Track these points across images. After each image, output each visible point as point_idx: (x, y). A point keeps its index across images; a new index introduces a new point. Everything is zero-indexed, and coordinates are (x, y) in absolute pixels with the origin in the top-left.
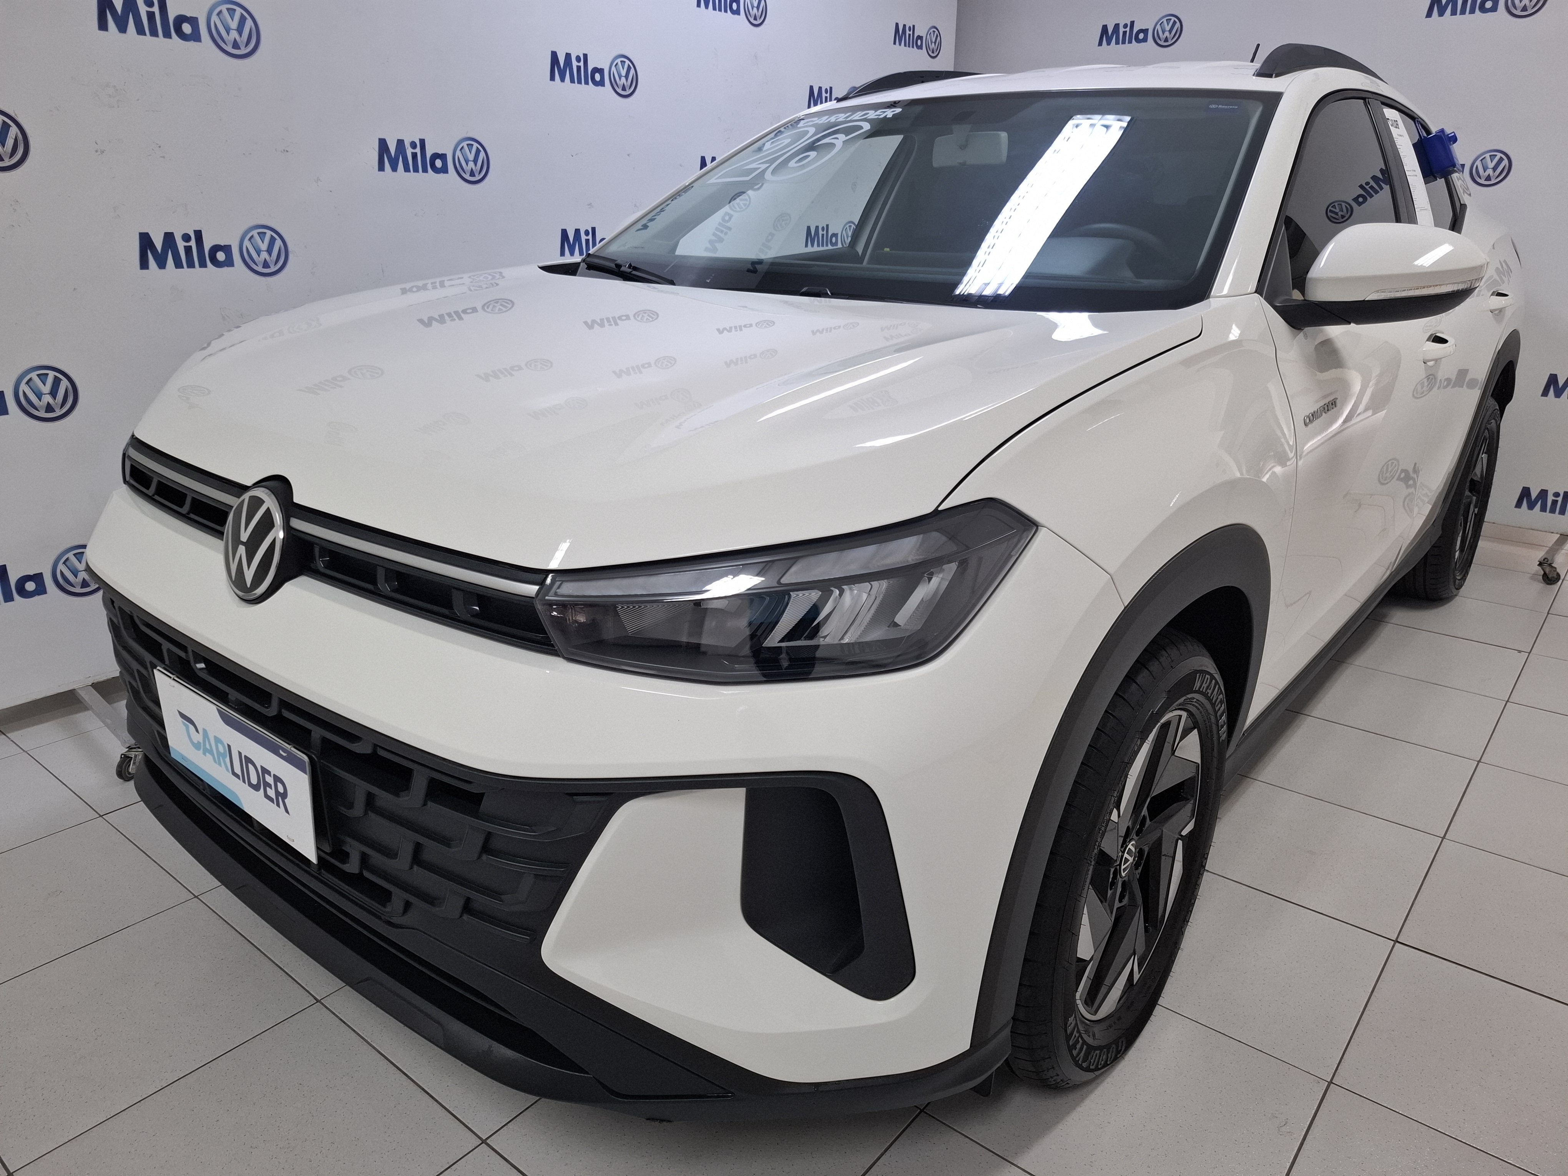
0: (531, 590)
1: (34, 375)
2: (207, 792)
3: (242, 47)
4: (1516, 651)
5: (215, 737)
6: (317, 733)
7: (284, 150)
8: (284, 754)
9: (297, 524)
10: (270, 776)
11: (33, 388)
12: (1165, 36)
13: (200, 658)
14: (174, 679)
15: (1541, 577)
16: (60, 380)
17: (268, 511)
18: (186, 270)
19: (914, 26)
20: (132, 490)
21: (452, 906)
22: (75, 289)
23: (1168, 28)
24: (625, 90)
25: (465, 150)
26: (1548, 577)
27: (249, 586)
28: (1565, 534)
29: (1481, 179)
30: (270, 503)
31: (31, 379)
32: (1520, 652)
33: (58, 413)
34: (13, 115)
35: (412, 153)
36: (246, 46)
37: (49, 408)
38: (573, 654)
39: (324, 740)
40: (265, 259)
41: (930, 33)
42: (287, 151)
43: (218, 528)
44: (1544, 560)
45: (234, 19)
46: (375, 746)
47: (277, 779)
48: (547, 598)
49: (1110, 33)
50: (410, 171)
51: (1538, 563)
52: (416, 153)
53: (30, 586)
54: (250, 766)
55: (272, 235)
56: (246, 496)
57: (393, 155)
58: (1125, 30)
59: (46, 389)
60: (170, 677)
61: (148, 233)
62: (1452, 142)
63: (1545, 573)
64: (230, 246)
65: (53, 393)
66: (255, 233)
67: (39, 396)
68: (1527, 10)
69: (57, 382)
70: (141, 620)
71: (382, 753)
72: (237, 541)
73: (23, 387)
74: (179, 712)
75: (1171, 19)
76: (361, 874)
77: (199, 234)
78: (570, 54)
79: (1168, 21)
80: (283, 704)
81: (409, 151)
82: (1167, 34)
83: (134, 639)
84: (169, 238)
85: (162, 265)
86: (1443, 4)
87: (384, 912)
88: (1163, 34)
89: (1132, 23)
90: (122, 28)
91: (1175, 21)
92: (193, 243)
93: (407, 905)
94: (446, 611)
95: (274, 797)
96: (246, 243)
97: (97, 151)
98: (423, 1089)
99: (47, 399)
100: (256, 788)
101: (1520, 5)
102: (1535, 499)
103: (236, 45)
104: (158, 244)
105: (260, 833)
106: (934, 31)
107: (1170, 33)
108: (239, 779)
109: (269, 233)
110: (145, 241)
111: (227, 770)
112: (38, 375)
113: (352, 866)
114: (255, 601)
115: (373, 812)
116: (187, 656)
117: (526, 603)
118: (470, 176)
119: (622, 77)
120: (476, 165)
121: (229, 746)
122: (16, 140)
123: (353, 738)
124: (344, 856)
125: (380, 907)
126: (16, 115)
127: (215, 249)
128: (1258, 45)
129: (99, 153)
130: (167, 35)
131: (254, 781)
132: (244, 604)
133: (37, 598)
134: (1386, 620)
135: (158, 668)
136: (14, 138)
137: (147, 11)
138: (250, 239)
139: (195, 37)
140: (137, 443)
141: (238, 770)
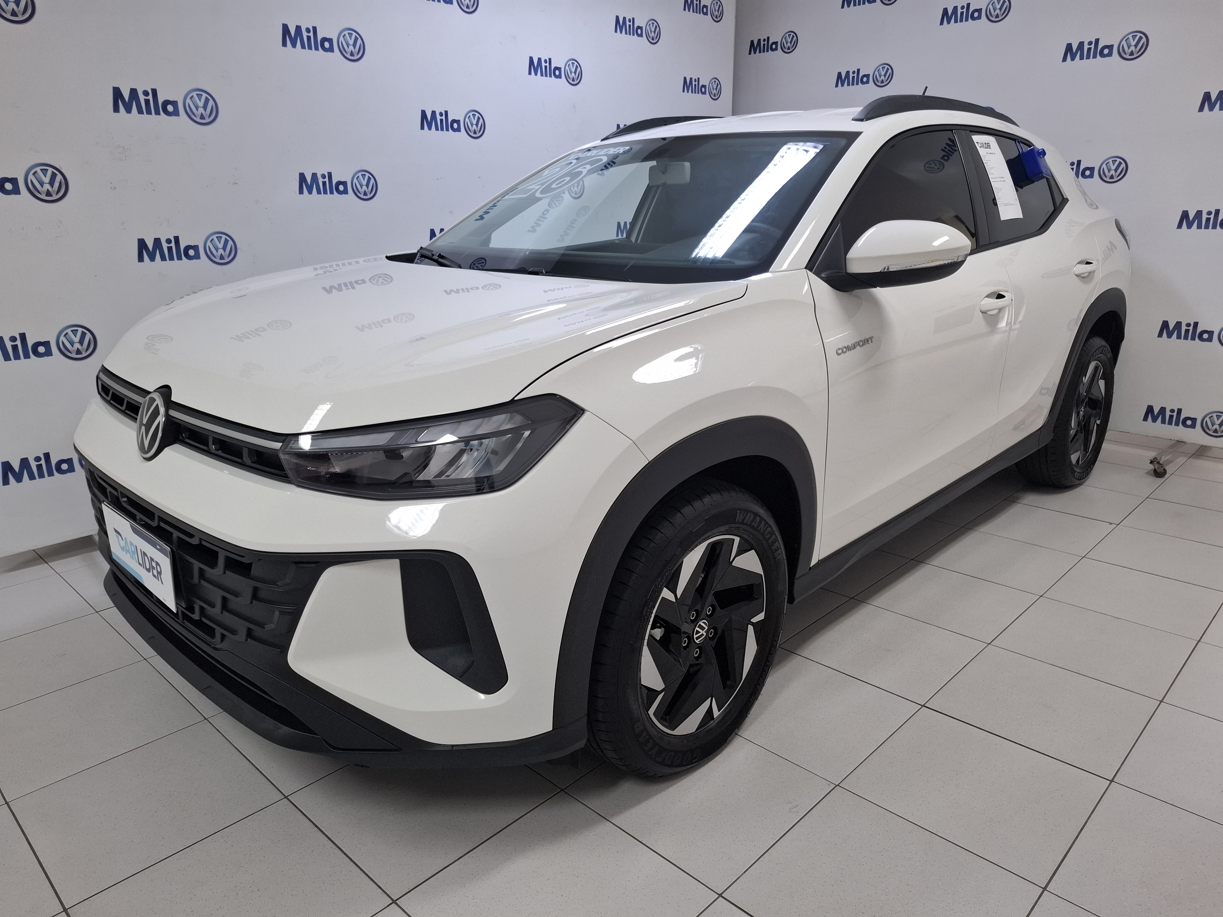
0: (277, 445)
1: (69, 331)
2: (132, 580)
3: (206, 118)
4: (1108, 524)
5: (130, 542)
6: (176, 534)
7: (234, 183)
8: (159, 547)
9: (172, 413)
10: (154, 562)
11: (68, 339)
12: (881, 79)
13: (124, 496)
14: (111, 509)
15: (1153, 472)
16: (86, 334)
17: (157, 405)
18: (168, 262)
19: (699, 79)
20: (103, 399)
21: (243, 633)
22: (96, 275)
23: (883, 73)
24: (476, 134)
25: (360, 179)
26: (1157, 472)
27: (146, 450)
28: (1180, 441)
29: (1106, 177)
30: (159, 401)
31: (67, 333)
32: (1111, 524)
33: (84, 355)
34: (58, 167)
35: (323, 182)
36: (209, 117)
37: (78, 352)
38: (302, 482)
39: (179, 538)
40: (221, 254)
41: (712, 82)
42: (236, 183)
43: (135, 416)
44: (1154, 459)
45: (201, 101)
46: (201, 539)
47: (157, 564)
48: (286, 450)
49: (843, 77)
50: (321, 194)
51: (1150, 461)
52: (325, 182)
53: (65, 466)
54: (146, 557)
55: (226, 238)
56: (148, 398)
57: (309, 183)
58: (853, 75)
59: (77, 339)
60: (109, 507)
61: (143, 239)
62: (1041, 156)
63: (1155, 469)
64: (198, 246)
65: (81, 342)
66: (214, 237)
67: (72, 344)
68: (1133, 55)
69: (83, 335)
70: (98, 475)
71: (204, 543)
72: (141, 424)
73: (62, 338)
74: (114, 529)
75: (885, 67)
76: (201, 619)
77: (177, 239)
78: (435, 111)
79: (883, 68)
80: (161, 519)
81: (321, 180)
82: (883, 77)
83: (97, 488)
84: (157, 241)
85: (152, 259)
86: (1074, 52)
87: (212, 641)
88: (880, 78)
89: (858, 70)
90: (129, 110)
91: (888, 68)
92: (173, 245)
93: (223, 637)
94: (239, 460)
95: (156, 575)
96: (209, 243)
97: (111, 188)
98: (257, 768)
99: (77, 346)
100: (148, 570)
101: (1129, 51)
102: (1157, 414)
103: (202, 117)
104: (150, 245)
105: (156, 602)
106: (715, 81)
107: (885, 77)
108: (141, 566)
109: (224, 237)
110: (142, 244)
111: (137, 562)
112: (71, 331)
113: (196, 616)
114: (149, 460)
115: (204, 580)
116: (118, 494)
117: (274, 453)
118: (364, 195)
119: (474, 125)
120: (368, 188)
121: (136, 546)
122: (60, 183)
123: (191, 536)
124: (192, 610)
125: (210, 639)
126: (60, 167)
127: (188, 248)
128: (927, 87)
129: (112, 189)
130: (157, 113)
131: (148, 567)
132: (144, 461)
133: (69, 474)
134: (1019, 501)
135: (105, 503)
136: (59, 181)
137: (145, 99)
138: (211, 241)
139: (176, 113)
140: (104, 370)
141: (141, 562)
